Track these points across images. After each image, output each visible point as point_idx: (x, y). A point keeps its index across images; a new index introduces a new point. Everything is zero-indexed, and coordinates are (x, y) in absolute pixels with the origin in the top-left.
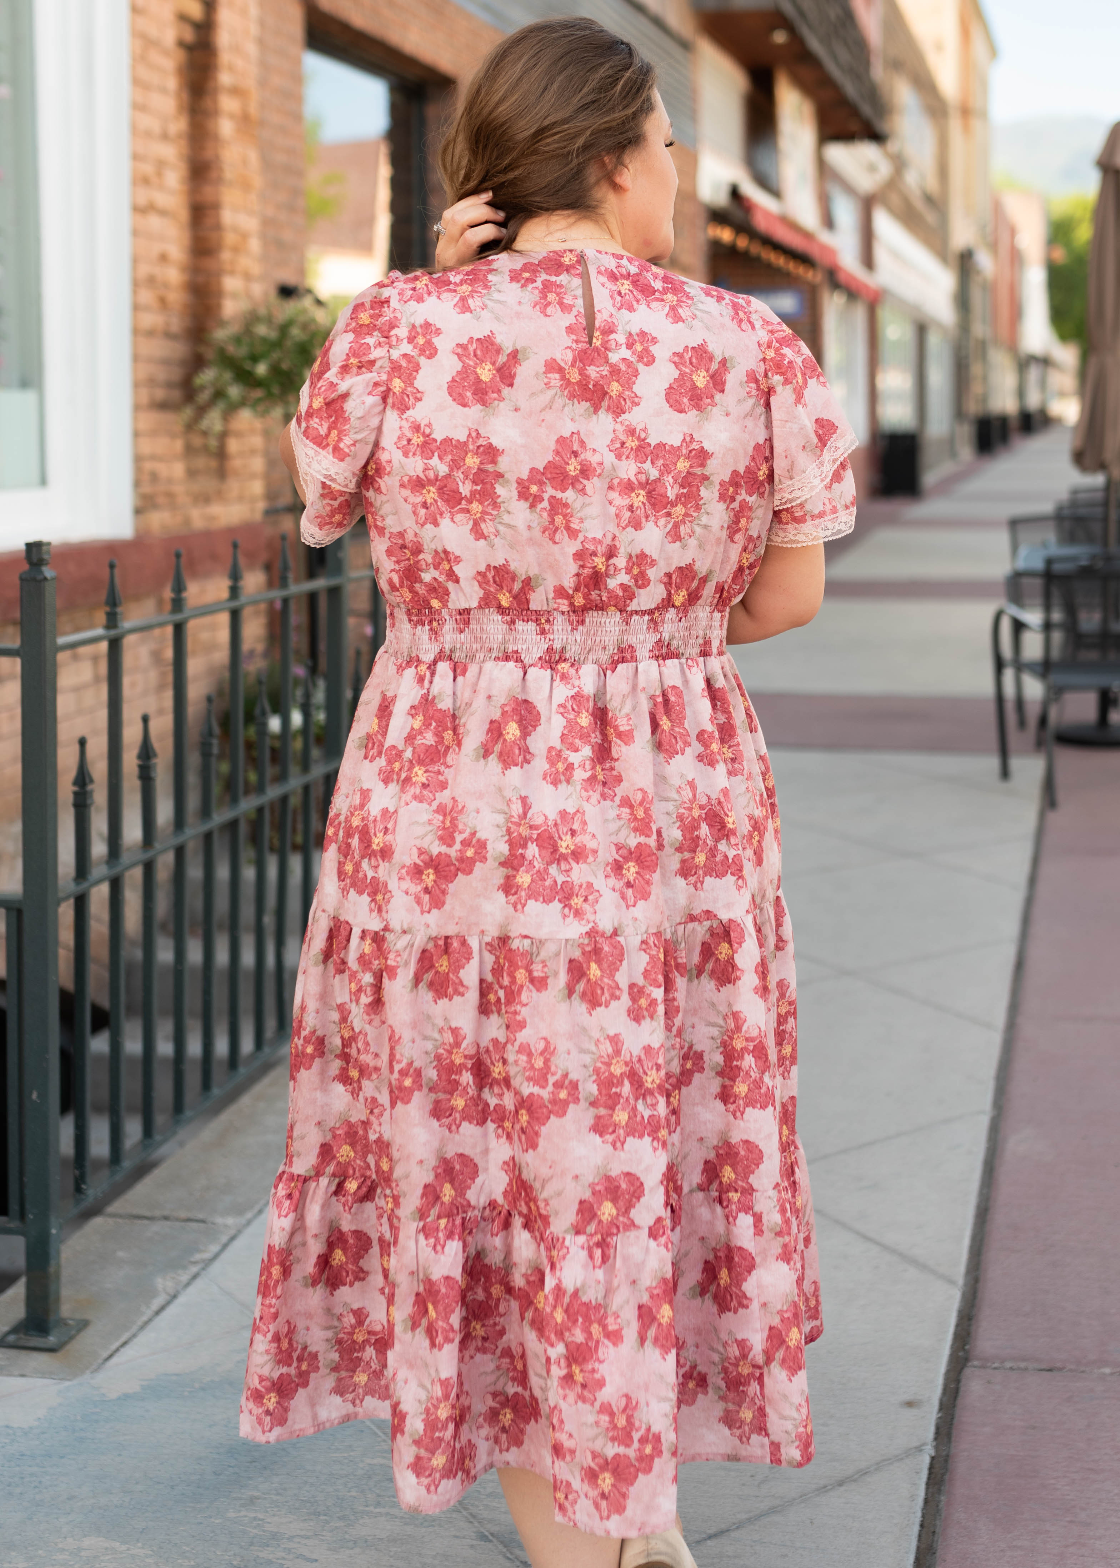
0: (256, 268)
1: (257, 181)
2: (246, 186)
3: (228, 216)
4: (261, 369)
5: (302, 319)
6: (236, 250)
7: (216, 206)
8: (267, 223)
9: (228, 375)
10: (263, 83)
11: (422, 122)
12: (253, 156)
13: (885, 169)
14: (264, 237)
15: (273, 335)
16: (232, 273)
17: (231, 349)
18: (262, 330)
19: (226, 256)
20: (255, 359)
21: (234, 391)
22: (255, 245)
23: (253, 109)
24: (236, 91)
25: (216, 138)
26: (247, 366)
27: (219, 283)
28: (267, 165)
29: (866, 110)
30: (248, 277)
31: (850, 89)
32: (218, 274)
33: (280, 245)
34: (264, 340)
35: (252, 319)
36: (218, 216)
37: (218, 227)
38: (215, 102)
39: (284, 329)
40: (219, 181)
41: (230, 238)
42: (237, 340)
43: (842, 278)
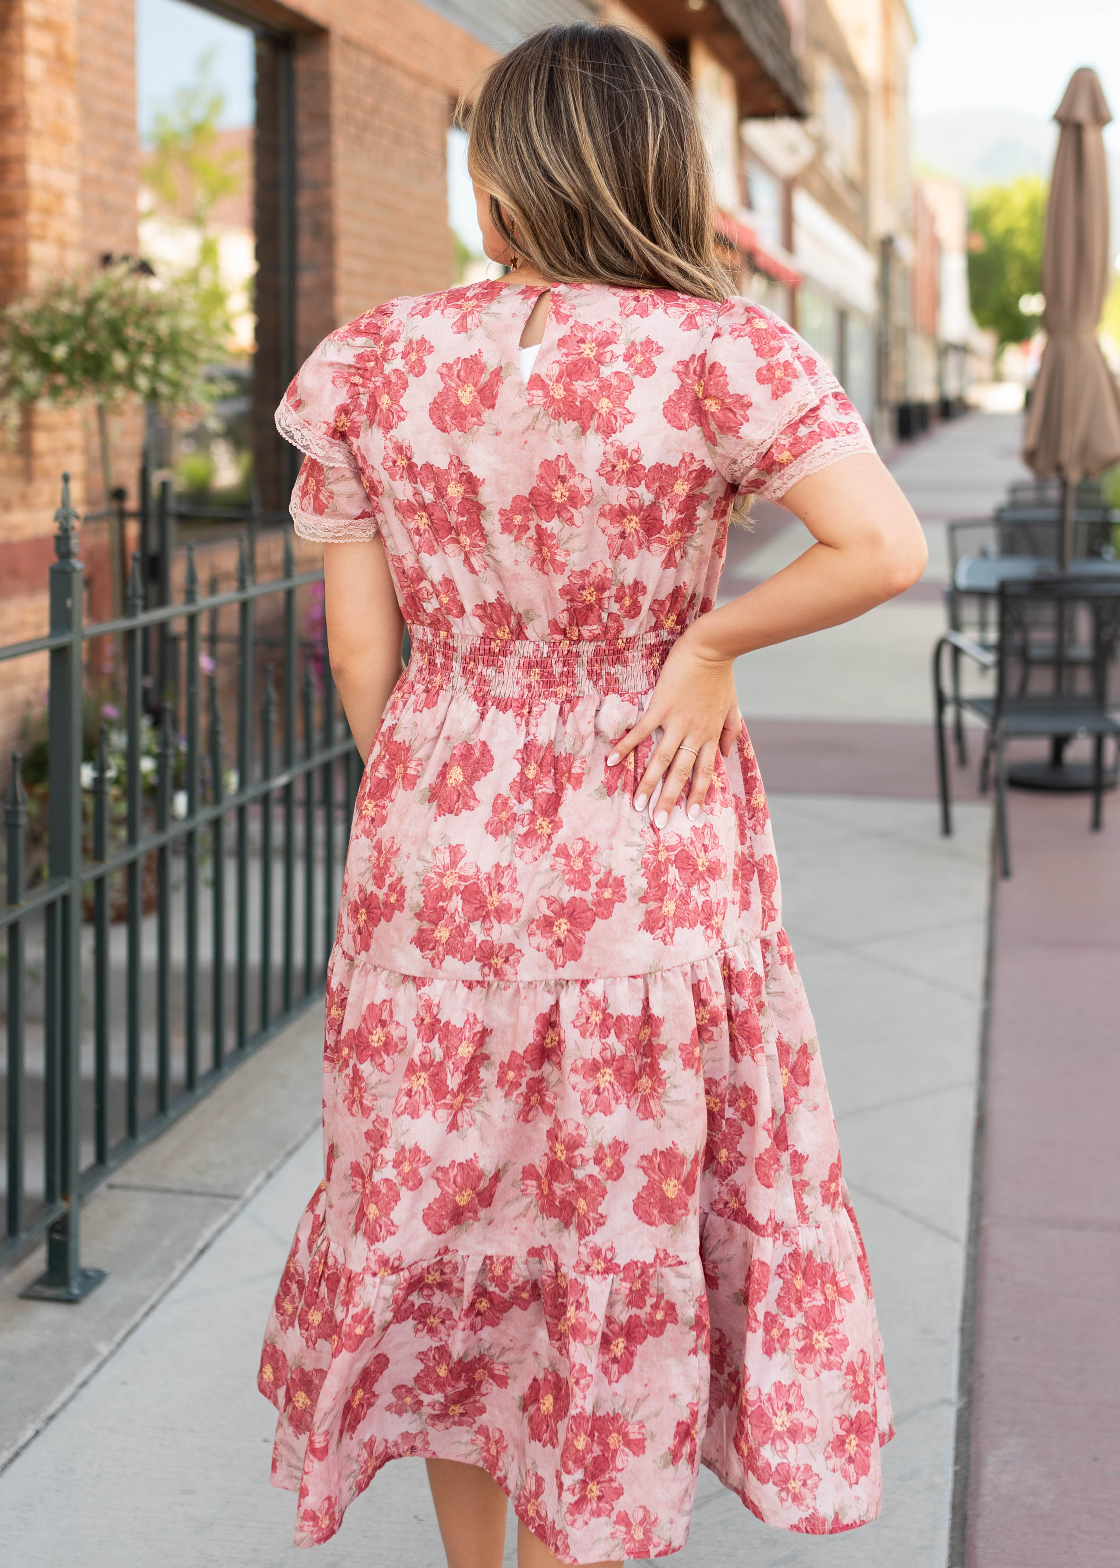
0: (73, 235)
1: (76, 132)
2: (61, 137)
3: (35, 172)
4: (60, 352)
5: (113, 292)
6: (47, 211)
7: (22, 160)
8: (87, 181)
9: (25, 359)
10: (82, 19)
11: (291, 76)
12: (70, 102)
13: (806, 152)
14: (82, 197)
15: (79, 311)
16: (42, 238)
17: (27, 328)
18: (64, 306)
19: (33, 218)
20: (54, 340)
21: (31, 379)
22: (72, 206)
23: (70, 48)
24: (47, 25)
25: (22, 79)
26: (44, 347)
27: (25, 250)
28: (87, 112)
29: (787, 85)
30: (62, 243)
31: (771, 62)
32: (25, 239)
33: (105, 207)
34: (69, 317)
35: (58, 292)
36: (23, 172)
37: (24, 184)
38: (21, 36)
39: (91, 304)
40: (26, 129)
41: (38, 198)
42: (37, 318)
43: (761, 261)
